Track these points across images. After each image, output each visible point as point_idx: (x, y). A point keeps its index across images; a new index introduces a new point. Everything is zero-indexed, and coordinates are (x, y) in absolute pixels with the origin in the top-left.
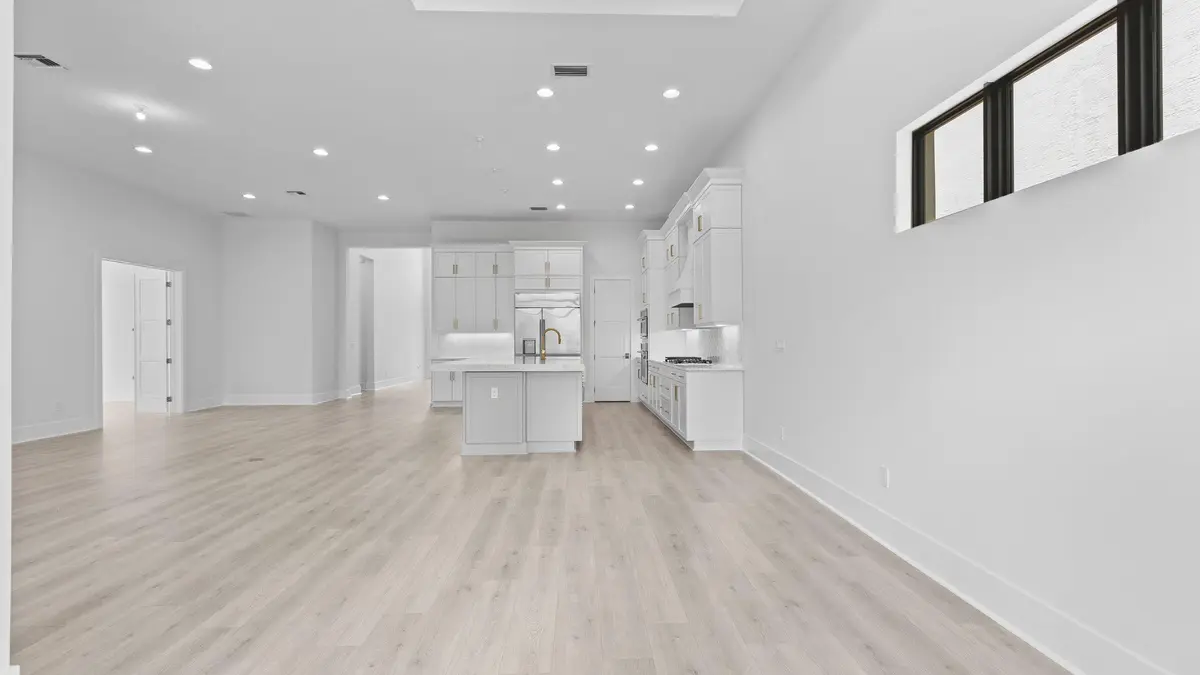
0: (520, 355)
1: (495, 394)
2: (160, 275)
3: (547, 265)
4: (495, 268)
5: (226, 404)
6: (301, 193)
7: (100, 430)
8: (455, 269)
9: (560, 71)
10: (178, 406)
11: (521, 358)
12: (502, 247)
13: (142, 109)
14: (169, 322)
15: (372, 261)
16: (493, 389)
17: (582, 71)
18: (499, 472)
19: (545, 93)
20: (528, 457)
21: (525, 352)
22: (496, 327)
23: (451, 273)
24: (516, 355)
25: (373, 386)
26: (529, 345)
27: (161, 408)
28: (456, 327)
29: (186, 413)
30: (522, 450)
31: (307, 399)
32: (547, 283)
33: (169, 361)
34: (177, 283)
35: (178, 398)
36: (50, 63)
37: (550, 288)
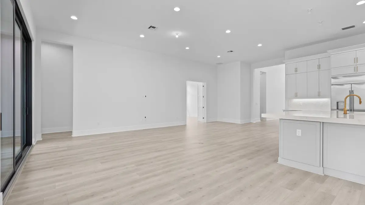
0: (334, 110)
1: (299, 132)
2: (201, 84)
3: (356, 60)
4: (319, 67)
5: (218, 120)
6: (232, 51)
7: (186, 125)
8: (296, 70)
10: (205, 120)
11: (335, 112)
12: (323, 55)
13: (177, 34)
14: (203, 97)
15: (265, 73)
16: (298, 130)
18: (293, 185)
20: (323, 179)
21: (338, 108)
23: (294, 72)
24: (332, 110)
26: (341, 105)
27: (201, 120)
28: (296, 96)
29: (207, 123)
30: (319, 171)
31: (239, 122)
32: (356, 69)
33: (203, 107)
34: (205, 86)
35: (205, 118)
36: (154, 27)
37: (358, 72)
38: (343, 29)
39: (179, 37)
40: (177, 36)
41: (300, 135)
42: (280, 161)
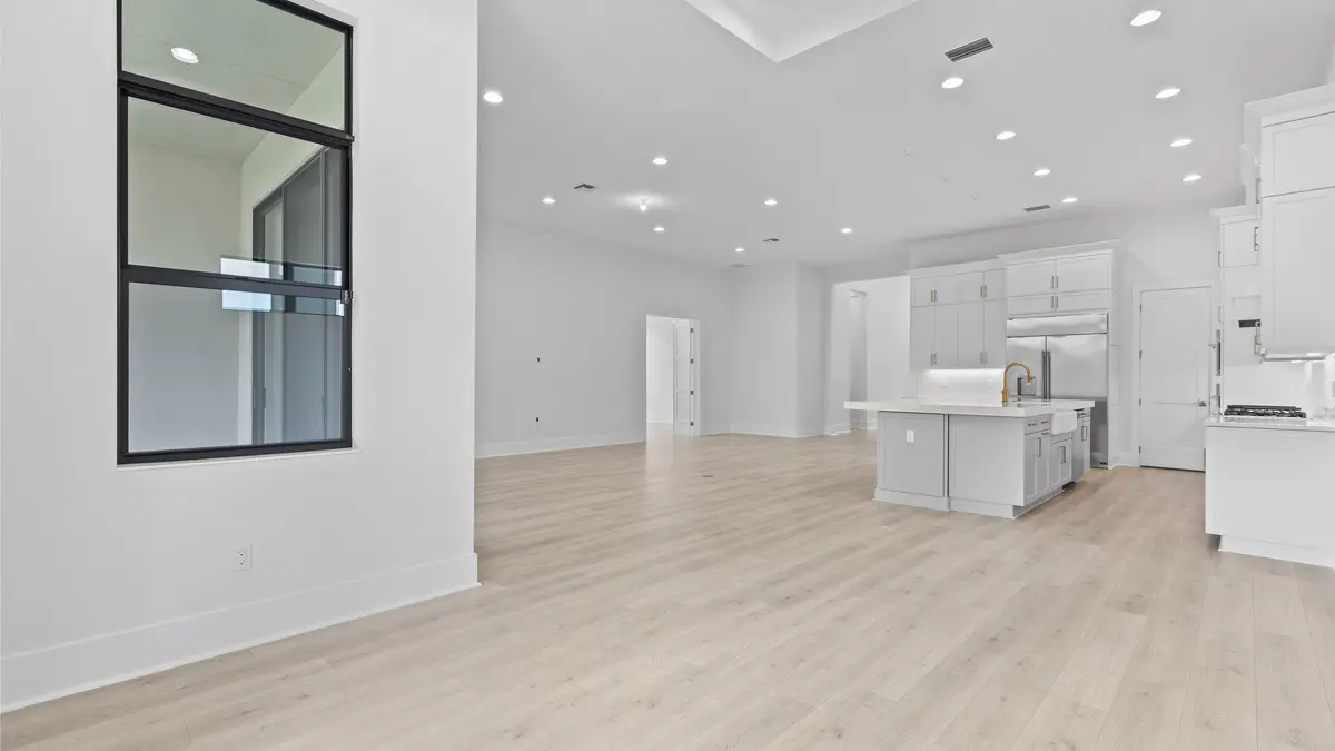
1: (910, 436)
2: (685, 324)
3: (1055, 281)
4: (984, 292)
5: (732, 431)
6: (775, 240)
7: (645, 443)
8: (934, 296)
9: (956, 55)
10: (695, 431)
12: (991, 263)
13: (643, 202)
14: (692, 361)
15: (865, 294)
16: (909, 432)
17: (984, 45)
19: (953, 83)
21: (1018, 390)
22: (983, 361)
23: (929, 301)
25: (865, 424)
26: (1026, 384)
27: (689, 432)
28: (934, 362)
29: (703, 437)
30: (942, 505)
31: (791, 432)
32: (1055, 302)
33: (692, 393)
34: (697, 330)
35: (697, 423)
36: (590, 187)
37: (1059, 309)
38: (1028, 210)
39: (649, 207)
40: (643, 208)
41: (912, 441)
42: (879, 495)
